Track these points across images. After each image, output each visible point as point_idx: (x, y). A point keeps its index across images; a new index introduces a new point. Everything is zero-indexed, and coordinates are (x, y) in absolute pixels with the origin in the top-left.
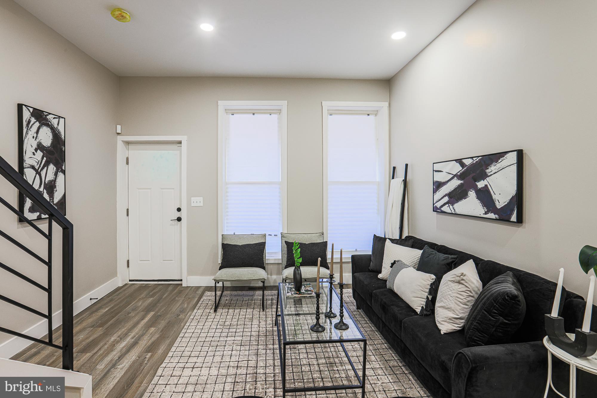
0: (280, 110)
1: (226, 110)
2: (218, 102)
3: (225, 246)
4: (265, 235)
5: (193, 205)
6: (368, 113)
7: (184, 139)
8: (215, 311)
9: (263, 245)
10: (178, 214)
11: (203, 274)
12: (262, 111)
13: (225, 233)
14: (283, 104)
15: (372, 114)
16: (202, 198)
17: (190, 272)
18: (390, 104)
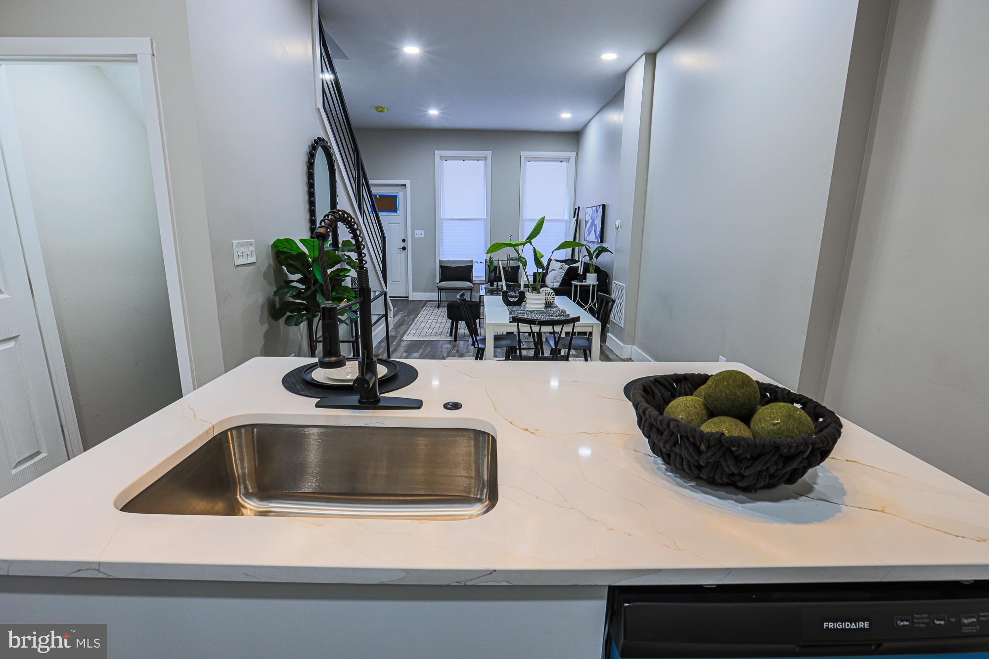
0: (486, 157)
1: (440, 157)
2: (434, 152)
3: (443, 268)
4: (472, 261)
5: (416, 236)
6: (561, 160)
7: (407, 182)
8: (438, 307)
9: (472, 266)
10: (403, 245)
11: (425, 291)
12: (471, 158)
13: (441, 259)
14: (489, 153)
15: (565, 161)
16: (423, 231)
17: (415, 290)
18: (577, 155)
